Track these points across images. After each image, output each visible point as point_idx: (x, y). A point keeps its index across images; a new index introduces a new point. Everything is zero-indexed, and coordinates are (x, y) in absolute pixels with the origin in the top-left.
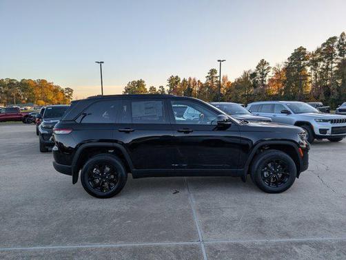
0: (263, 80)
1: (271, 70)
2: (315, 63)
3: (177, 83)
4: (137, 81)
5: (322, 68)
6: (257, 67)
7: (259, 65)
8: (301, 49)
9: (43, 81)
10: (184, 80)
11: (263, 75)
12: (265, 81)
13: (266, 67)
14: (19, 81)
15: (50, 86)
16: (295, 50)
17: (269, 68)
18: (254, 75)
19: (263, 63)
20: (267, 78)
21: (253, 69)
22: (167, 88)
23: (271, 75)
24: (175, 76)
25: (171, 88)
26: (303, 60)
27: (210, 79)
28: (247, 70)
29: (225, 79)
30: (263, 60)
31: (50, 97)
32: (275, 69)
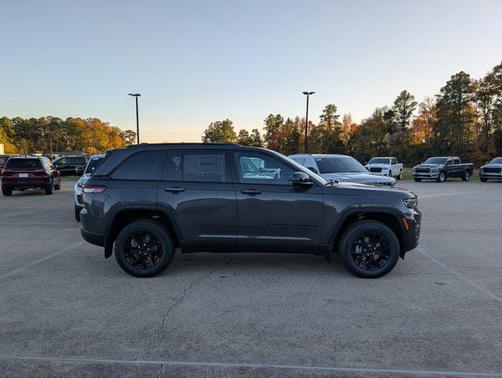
0: (404, 123)
1: (418, 107)
2: (484, 97)
3: (277, 125)
4: (221, 121)
5: (495, 105)
6: (396, 103)
7: (399, 99)
8: (461, 75)
9: (96, 121)
10: (289, 121)
11: (405, 114)
12: (408, 123)
13: (409, 103)
14: (65, 120)
15: (105, 127)
16: (453, 77)
17: (414, 104)
18: (390, 114)
19: (405, 96)
20: (411, 119)
21: (390, 105)
22: (263, 133)
23: (416, 113)
24: (275, 115)
25: (269, 132)
26: (465, 92)
27: (326, 120)
28: (380, 106)
29: (347, 119)
30: (405, 92)
31: (104, 143)
32: (422, 105)
